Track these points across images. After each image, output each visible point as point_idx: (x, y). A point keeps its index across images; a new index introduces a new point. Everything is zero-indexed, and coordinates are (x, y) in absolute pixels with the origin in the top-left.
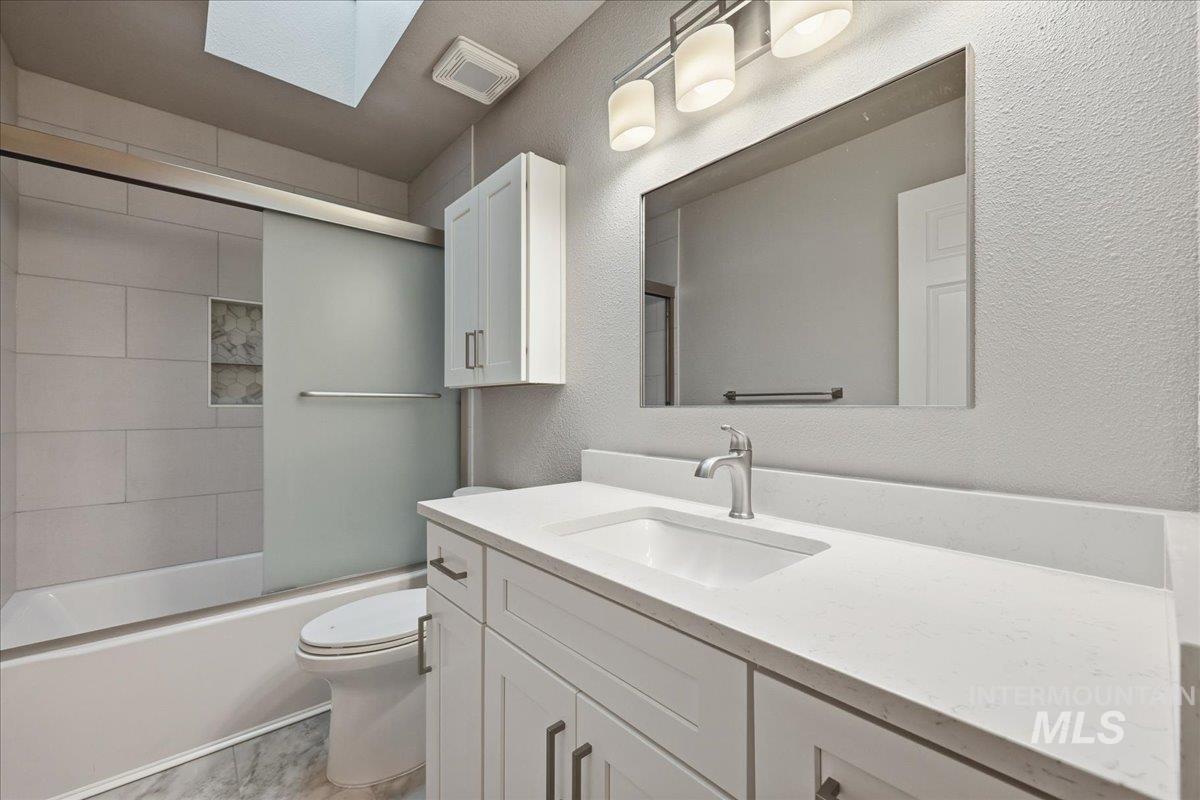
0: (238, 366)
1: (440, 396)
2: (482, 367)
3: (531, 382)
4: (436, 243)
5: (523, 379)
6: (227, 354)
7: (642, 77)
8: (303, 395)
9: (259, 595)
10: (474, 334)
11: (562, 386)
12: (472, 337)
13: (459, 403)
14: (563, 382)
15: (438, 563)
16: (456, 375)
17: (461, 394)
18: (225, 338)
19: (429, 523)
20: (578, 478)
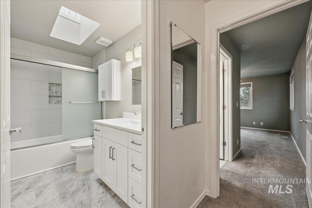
0: (54, 96)
1: (97, 103)
2: (105, 97)
3: (114, 100)
4: (97, 72)
5: (112, 100)
6: (52, 94)
7: (130, 51)
8: (70, 102)
9: (61, 141)
10: (104, 91)
11: (120, 101)
12: (103, 92)
13: (102, 104)
14: (120, 100)
15: (96, 130)
16: (100, 99)
17: (102, 102)
18: (51, 90)
19: (94, 124)
20: (122, 117)
